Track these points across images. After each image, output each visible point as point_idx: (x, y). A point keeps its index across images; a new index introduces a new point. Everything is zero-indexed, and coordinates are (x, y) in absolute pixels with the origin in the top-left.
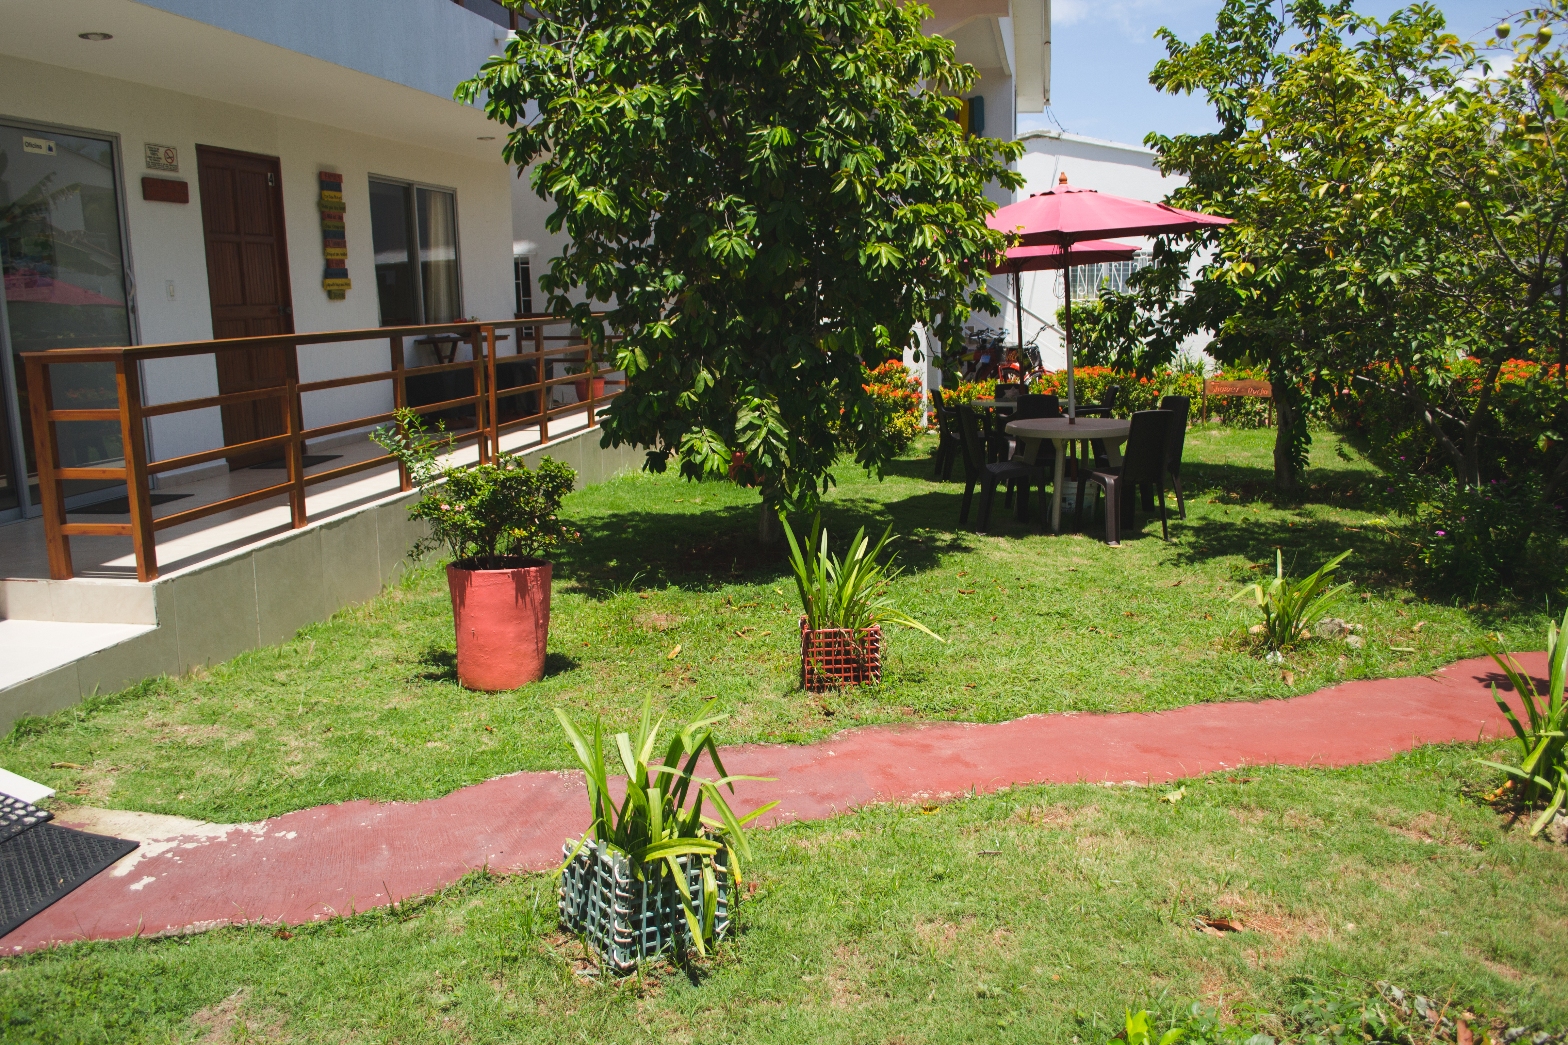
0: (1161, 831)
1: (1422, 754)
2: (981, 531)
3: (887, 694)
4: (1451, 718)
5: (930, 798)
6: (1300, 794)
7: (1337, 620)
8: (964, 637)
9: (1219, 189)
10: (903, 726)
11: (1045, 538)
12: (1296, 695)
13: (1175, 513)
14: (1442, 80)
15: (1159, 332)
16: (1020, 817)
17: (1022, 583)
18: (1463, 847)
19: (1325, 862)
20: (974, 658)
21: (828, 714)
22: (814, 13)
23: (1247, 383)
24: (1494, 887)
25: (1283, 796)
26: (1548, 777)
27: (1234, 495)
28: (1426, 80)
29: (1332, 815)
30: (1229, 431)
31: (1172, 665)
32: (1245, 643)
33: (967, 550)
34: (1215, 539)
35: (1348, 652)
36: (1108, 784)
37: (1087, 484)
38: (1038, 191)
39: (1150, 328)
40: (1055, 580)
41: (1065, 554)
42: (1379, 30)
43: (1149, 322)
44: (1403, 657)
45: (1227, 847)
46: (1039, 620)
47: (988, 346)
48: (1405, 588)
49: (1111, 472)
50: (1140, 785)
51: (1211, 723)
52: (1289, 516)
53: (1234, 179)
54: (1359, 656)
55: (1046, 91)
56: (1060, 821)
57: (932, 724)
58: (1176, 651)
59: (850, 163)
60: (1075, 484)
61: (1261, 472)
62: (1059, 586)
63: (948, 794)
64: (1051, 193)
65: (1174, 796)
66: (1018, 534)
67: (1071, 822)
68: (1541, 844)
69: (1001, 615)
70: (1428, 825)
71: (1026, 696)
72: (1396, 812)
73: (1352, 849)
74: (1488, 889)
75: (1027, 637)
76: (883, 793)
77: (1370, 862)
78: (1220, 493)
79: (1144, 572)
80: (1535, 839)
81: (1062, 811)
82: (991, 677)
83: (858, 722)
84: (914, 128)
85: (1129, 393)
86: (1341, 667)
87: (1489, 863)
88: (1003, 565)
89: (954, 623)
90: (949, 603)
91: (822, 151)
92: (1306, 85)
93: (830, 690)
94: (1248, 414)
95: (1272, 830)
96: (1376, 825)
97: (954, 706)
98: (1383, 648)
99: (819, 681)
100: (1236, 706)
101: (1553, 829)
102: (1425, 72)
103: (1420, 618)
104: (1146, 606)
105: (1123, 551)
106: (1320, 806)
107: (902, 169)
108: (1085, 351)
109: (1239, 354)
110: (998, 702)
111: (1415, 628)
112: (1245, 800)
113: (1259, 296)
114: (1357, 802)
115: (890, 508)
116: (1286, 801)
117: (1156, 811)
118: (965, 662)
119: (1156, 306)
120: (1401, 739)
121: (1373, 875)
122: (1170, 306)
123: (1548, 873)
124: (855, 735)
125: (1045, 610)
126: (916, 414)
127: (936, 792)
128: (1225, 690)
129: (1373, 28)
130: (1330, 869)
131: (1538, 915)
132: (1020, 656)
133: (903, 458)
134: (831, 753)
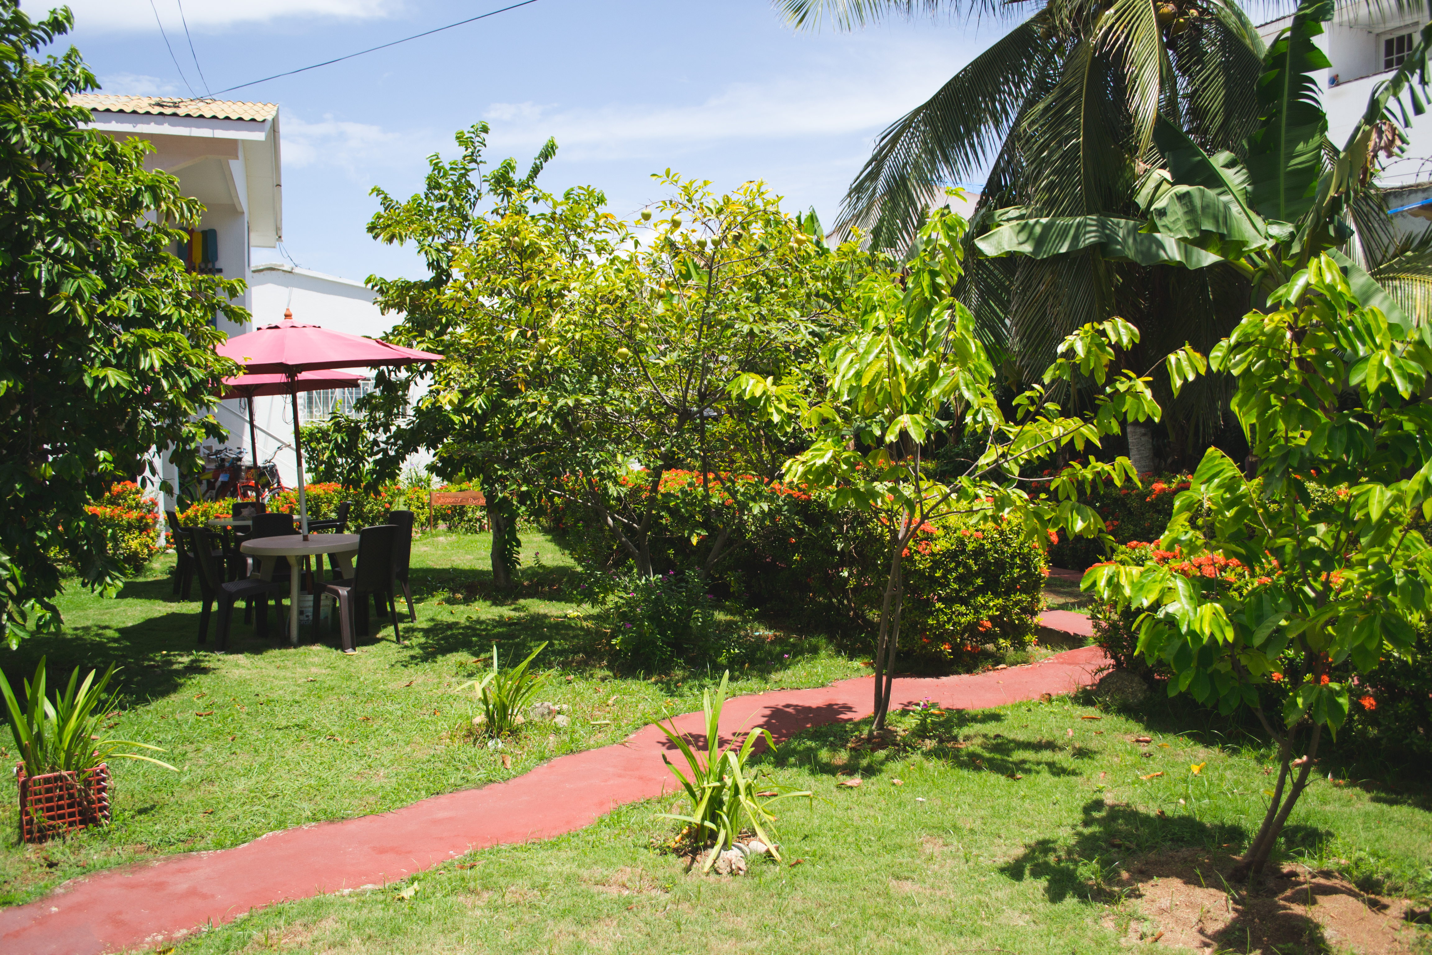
0: (396, 931)
1: (619, 815)
2: (219, 650)
3: (118, 834)
4: (641, 778)
5: (164, 939)
6: (520, 869)
7: (546, 704)
8: (202, 762)
9: (431, 328)
10: (135, 865)
11: (284, 651)
12: (515, 777)
13: (407, 617)
14: (603, 249)
15: (385, 451)
16: (258, 943)
17: (262, 699)
18: (653, 893)
19: (542, 931)
20: (212, 782)
21: (51, 865)
22: (28, 141)
23: (467, 493)
24: (678, 924)
25: (505, 875)
26: (713, 820)
27: (459, 596)
28: (592, 248)
29: (547, 885)
30: (454, 537)
31: (405, 764)
32: (470, 733)
33: (205, 671)
34: (442, 639)
35: (557, 731)
36: (346, 891)
37: (323, 596)
38: (264, 326)
39: (376, 449)
40: (294, 693)
41: (304, 665)
42: (555, 205)
43: (375, 442)
44: (601, 728)
45: (456, 934)
46: (278, 735)
47: (227, 464)
48: (602, 668)
49: (344, 584)
50: (377, 887)
51: (441, 815)
52: (506, 612)
53: (444, 320)
54: (566, 733)
55: (278, 229)
56: (299, 939)
57: (167, 859)
58: (409, 749)
59: (69, 288)
60: (311, 597)
61: (482, 573)
62: (297, 698)
63: (184, 931)
64: (277, 327)
65: (408, 893)
66: (257, 649)
67: (310, 938)
68: (713, 877)
69: (240, 734)
70: (625, 879)
71: (265, 815)
72: (599, 871)
73: (564, 913)
74: (674, 927)
75: (266, 754)
76: (112, 944)
77: (579, 923)
78: (446, 595)
79: (379, 676)
80: (708, 874)
81: (301, 929)
82: (230, 799)
83: (85, 869)
84: (135, 262)
85: (363, 506)
86: (551, 745)
87: (674, 903)
88: (242, 683)
89: (190, 748)
90: (186, 727)
91: (40, 272)
92: (499, 246)
93: (53, 838)
94: (470, 520)
95: (496, 909)
96: (584, 887)
97: (192, 835)
98: (585, 723)
99: (40, 830)
100: (463, 794)
101: (720, 863)
102: (591, 241)
103: (614, 693)
104: (381, 708)
105: (359, 657)
106: (536, 878)
107: (123, 297)
108: (322, 468)
109: (457, 469)
110: (236, 825)
111: (610, 702)
112: (472, 885)
113: (470, 421)
114: (567, 869)
115: (125, 632)
116: (508, 879)
117: (391, 911)
118: (203, 788)
119: (381, 429)
120: (601, 804)
121: (583, 934)
122: (393, 429)
123: (718, 902)
124: (81, 885)
125: (284, 723)
126: (152, 534)
127: (171, 932)
128: (452, 781)
129: (550, 203)
130: (547, 936)
131: (713, 941)
132: (259, 774)
133: (141, 579)
134: (54, 909)
